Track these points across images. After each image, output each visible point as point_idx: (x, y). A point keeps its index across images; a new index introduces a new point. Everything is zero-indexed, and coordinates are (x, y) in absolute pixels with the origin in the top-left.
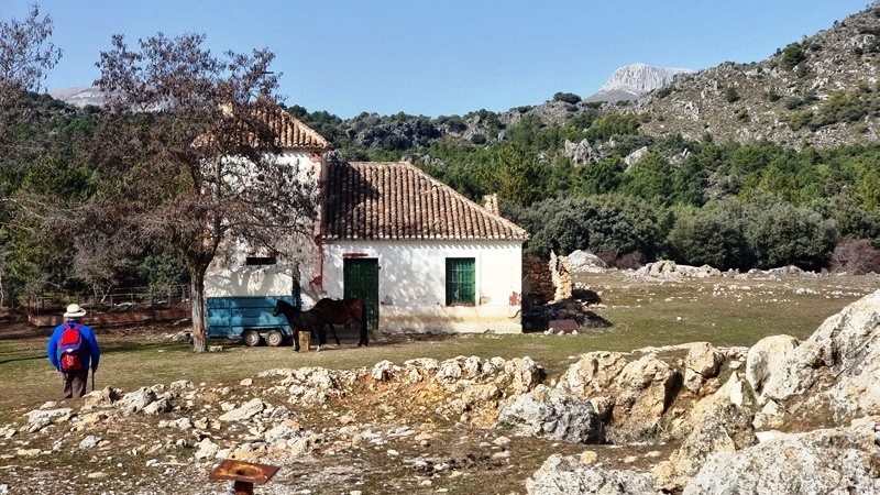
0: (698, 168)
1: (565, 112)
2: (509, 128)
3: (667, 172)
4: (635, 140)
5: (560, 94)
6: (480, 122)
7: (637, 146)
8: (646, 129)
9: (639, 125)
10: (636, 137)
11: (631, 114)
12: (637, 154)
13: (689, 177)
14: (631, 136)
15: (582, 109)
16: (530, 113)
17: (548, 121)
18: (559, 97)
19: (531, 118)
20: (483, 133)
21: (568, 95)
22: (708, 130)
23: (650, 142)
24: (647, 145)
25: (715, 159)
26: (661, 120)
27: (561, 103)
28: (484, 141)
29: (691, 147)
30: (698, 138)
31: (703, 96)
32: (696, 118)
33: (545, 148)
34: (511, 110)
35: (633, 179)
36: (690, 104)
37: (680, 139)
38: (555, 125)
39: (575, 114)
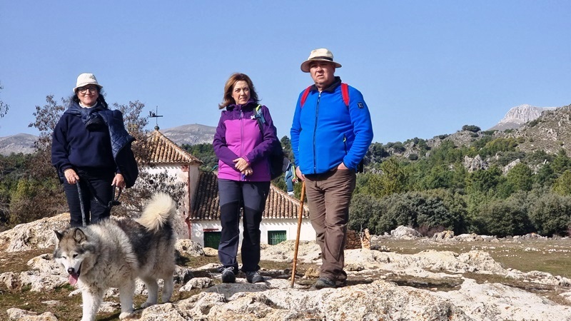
0: (550, 172)
1: (469, 138)
2: (433, 149)
3: (530, 175)
4: (512, 155)
5: (466, 126)
6: (414, 146)
7: (513, 158)
8: (521, 148)
9: (516, 145)
10: (513, 153)
11: (511, 138)
12: (513, 164)
13: (544, 178)
14: (509, 152)
15: (481, 135)
16: (447, 139)
17: (459, 144)
18: (465, 128)
19: (447, 142)
20: (416, 153)
21: (471, 126)
22: (563, 147)
23: (522, 156)
24: (520, 158)
25: (563, 166)
26: (532, 141)
27: (467, 132)
28: (417, 158)
29: (549, 158)
30: (556, 152)
31: (560, 125)
32: (555, 139)
33: (453, 162)
34: (434, 137)
35: (506, 180)
36: (551, 130)
37: (543, 153)
38: (463, 146)
39: (476, 139)
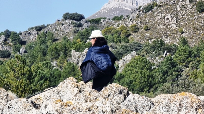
1: (72, 28)
2: (28, 43)
3: (150, 69)
4: (126, 47)
5: (67, 14)
6: (5, 40)
7: (128, 50)
8: (135, 38)
9: (129, 35)
10: (127, 44)
11: (123, 27)
12: (128, 57)
14: (123, 44)
15: (85, 25)
16: (44, 30)
17: (59, 36)
18: (67, 16)
19: (45, 35)
21: (74, 14)
22: (184, 35)
23: (138, 47)
24: (136, 50)
25: (187, 58)
26: (147, 29)
27: (68, 21)
29: (170, 50)
30: (177, 42)
31: (179, 9)
32: (174, 26)
33: (57, 58)
34: (30, 29)
35: (124, 76)
36: (169, 16)
37: (162, 43)
38: (65, 38)
39: (80, 29)
